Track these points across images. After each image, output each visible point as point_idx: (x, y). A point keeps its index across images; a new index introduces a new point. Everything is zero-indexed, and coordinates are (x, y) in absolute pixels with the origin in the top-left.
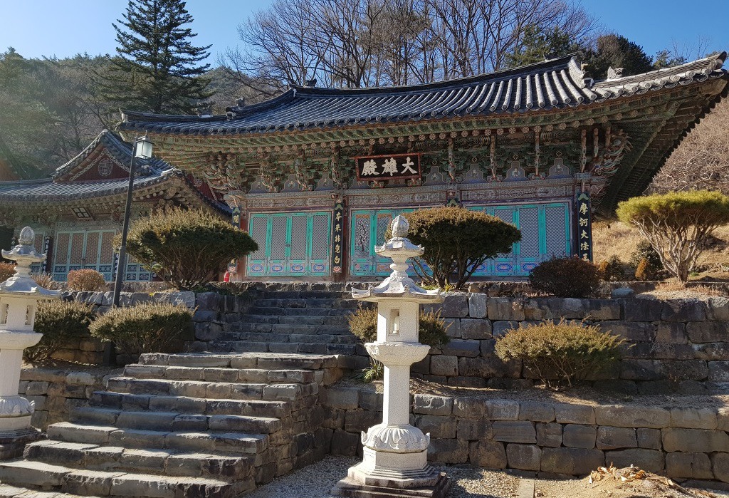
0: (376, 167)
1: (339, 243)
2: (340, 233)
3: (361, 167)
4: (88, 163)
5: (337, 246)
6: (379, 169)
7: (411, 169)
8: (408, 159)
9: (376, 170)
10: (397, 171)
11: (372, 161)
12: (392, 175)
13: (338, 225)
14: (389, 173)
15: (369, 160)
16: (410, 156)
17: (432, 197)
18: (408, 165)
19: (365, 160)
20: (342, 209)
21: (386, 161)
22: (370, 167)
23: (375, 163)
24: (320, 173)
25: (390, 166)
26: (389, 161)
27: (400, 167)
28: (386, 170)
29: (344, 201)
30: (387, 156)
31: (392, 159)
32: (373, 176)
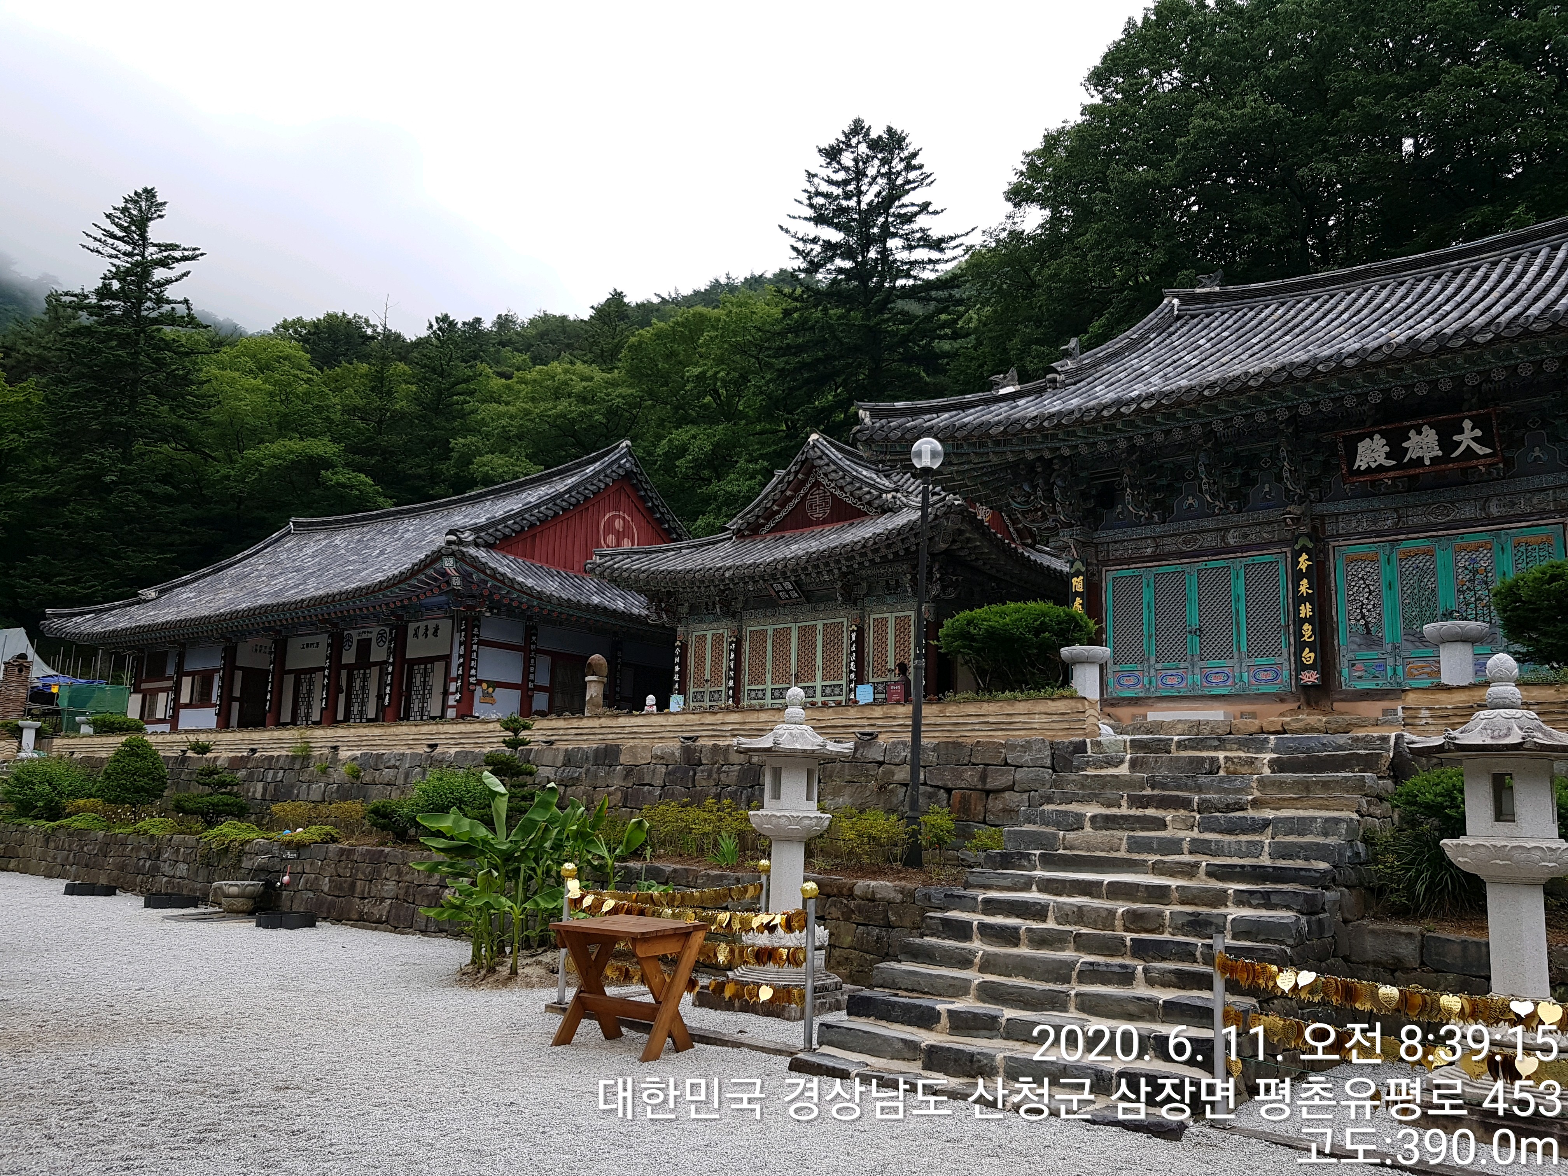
0: (1387, 449)
1: (1309, 620)
2: (1308, 598)
3: (1352, 454)
4: (790, 499)
5: (1307, 627)
6: (1396, 451)
7: (1475, 446)
8: (1467, 424)
9: (1388, 456)
10: (1440, 453)
11: (1377, 437)
12: (1427, 462)
14: (1421, 459)
15: (1370, 435)
16: (1471, 418)
17: (1535, 501)
18: (1468, 436)
19: (1361, 437)
20: (1311, 545)
21: (1412, 433)
22: (1372, 451)
23: (1384, 441)
24: (1253, 474)
25: (1423, 443)
26: (1419, 433)
27: (1447, 444)
28: (1412, 455)
29: (1314, 528)
30: (1413, 422)
31: (1425, 428)
32: (1381, 468)
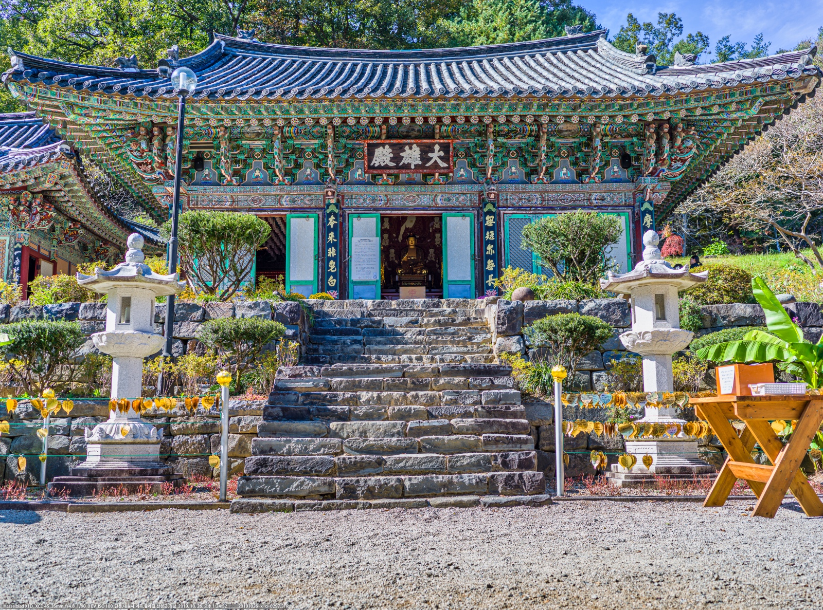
0: (392, 155)
1: (334, 259)
2: (334, 245)
3: (371, 155)
5: (332, 263)
6: (397, 158)
7: (439, 161)
8: (437, 147)
9: (392, 160)
10: (420, 163)
11: (387, 146)
12: (413, 167)
13: (332, 234)
14: (409, 164)
15: (383, 145)
16: (439, 144)
17: (461, 199)
18: (436, 155)
19: (378, 145)
20: (337, 211)
21: (407, 148)
22: (383, 156)
23: (390, 150)
25: (412, 155)
26: (411, 148)
27: (425, 158)
28: (405, 161)
29: (338, 201)
30: (409, 141)
31: (414, 146)
32: (386, 167)
